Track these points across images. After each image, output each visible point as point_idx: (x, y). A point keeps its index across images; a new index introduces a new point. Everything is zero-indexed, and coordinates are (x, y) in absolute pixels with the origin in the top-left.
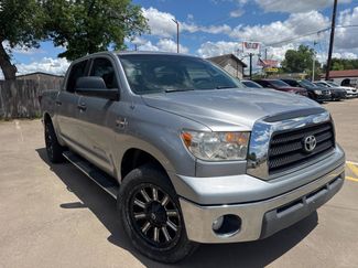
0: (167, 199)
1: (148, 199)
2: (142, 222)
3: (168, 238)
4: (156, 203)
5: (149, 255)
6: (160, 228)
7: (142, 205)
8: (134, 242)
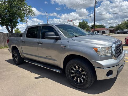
0: (81, 68)
1: (75, 69)
2: (74, 77)
3: (82, 81)
4: (77, 70)
5: (77, 87)
6: (80, 78)
7: (73, 72)
8: (72, 84)
